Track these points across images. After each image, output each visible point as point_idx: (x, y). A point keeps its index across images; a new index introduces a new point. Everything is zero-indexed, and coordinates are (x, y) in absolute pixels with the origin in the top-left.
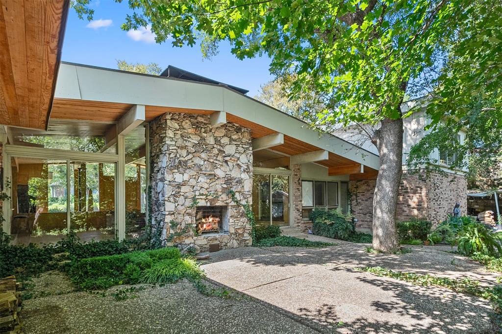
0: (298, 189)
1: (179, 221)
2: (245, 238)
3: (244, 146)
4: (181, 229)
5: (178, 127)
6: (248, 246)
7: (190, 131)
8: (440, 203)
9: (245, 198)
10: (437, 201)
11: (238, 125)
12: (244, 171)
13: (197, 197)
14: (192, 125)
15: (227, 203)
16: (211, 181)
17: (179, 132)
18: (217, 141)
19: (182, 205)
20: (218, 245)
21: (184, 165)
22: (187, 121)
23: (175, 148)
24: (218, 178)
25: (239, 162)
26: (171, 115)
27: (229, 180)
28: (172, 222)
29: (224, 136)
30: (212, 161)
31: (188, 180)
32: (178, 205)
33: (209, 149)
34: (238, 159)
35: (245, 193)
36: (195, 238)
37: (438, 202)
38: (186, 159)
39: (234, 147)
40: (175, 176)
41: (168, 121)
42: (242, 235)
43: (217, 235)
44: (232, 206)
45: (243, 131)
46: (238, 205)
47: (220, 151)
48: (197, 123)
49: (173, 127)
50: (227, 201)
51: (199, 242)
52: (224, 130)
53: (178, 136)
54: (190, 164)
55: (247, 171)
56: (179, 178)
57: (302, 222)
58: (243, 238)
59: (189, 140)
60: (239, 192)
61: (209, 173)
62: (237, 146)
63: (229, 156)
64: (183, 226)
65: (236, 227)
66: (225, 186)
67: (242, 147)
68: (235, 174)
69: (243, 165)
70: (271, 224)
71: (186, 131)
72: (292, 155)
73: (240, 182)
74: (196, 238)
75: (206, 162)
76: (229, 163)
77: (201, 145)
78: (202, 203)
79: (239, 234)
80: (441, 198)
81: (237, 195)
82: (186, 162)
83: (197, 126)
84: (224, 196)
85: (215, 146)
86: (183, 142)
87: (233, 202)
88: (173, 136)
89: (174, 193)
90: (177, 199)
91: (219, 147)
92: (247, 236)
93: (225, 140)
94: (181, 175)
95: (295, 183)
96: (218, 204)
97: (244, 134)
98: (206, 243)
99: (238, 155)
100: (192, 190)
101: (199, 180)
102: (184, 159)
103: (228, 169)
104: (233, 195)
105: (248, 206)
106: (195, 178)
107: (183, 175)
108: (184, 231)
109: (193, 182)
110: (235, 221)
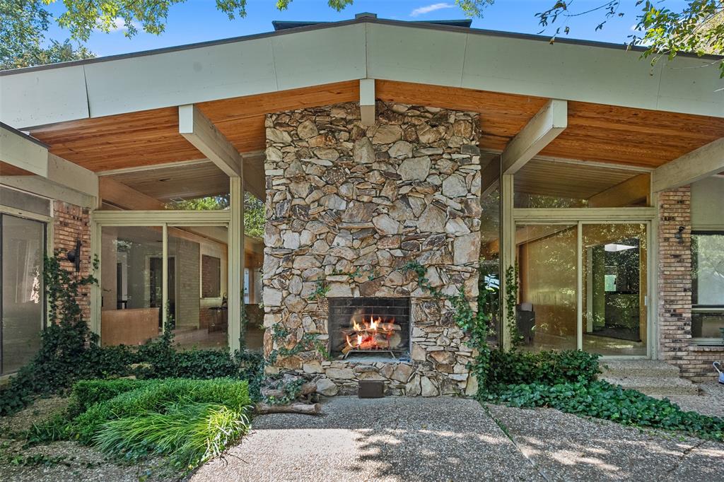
1: (291, 326)
2: (455, 377)
3: (455, 156)
4: (295, 342)
5: (289, 139)
6: (465, 397)
7: (313, 142)
9: (456, 281)
11: (438, 110)
12: (453, 216)
13: (329, 279)
14: (319, 130)
15: (403, 292)
16: (365, 244)
17: (292, 149)
18: (380, 154)
19: (296, 295)
20: (381, 385)
21: (301, 214)
22: (307, 123)
23: (284, 181)
24: (382, 237)
25: (438, 196)
26: (274, 117)
28: (276, 327)
29: (401, 140)
30: (365, 199)
31: (309, 243)
32: (289, 294)
33: (359, 174)
34: (437, 188)
35: (454, 268)
36: (325, 363)
38: (308, 200)
39: (426, 162)
40: (284, 237)
41: (268, 130)
42: (450, 368)
44: (418, 299)
45: (452, 120)
46: (436, 295)
47: (386, 175)
48: (331, 123)
49: (277, 140)
50: (405, 288)
51: (335, 374)
52: (397, 128)
53: (291, 157)
54: (314, 209)
55: (464, 213)
56: (292, 240)
57: (691, 348)
58: (451, 376)
59: (313, 160)
60: (439, 267)
61: (361, 226)
62: (435, 158)
63: (410, 184)
64: (300, 336)
65: (429, 349)
66: (399, 253)
67: (451, 159)
68: (429, 224)
69: (450, 203)
70: (580, 346)
71: (305, 144)
72: (654, 167)
73: (443, 242)
74: (329, 363)
75: (351, 204)
76: (411, 200)
77: (344, 169)
79: (439, 365)
81: (433, 277)
82: (306, 207)
83: (330, 131)
84: (396, 277)
85: (375, 166)
86: (299, 168)
87: (420, 290)
88: (278, 160)
89: (280, 270)
90: (287, 282)
91: (384, 168)
92: (460, 372)
93: (400, 150)
94: (297, 234)
95: (667, 240)
96: (382, 293)
97: (456, 128)
98: (351, 376)
99: (436, 180)
100: (318, 264)
101: (335, 243)
102: (302, 202)
103: (408, 214)
104: (421, 272)
105: (466, 300)
106: (326, 239)
107: (300, 233)
108: (301, 347)
109: (320, 247)
110: (427, 334)
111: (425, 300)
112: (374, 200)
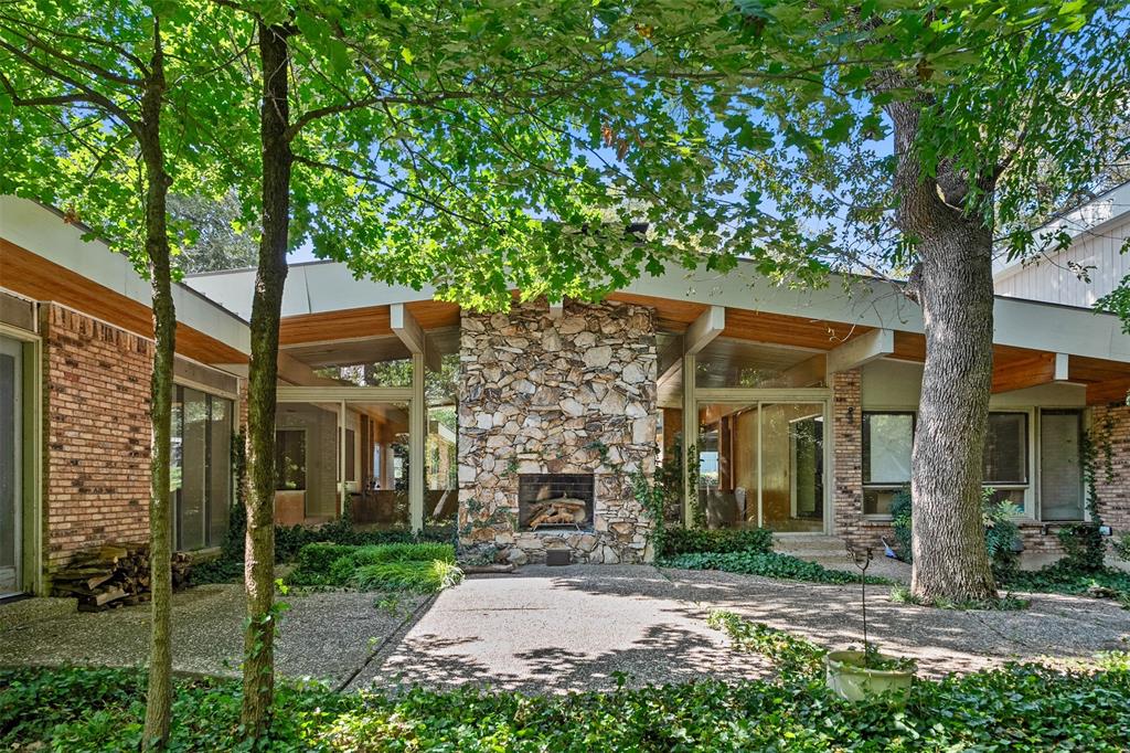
0: (847, 436)
1: (484, 500)
2: (634, 546)
3: (633, 346)
4: (488, 515)
5: (483, 328)
6: (644, 564)
7: (505, 332)
9: (635, 459)
11: (618, 303)
12: (632, 400)
13: (519, 457)
14: (510, 320)
15: (587, 469)
16: (552, 425)
17: (485, 337)
18: (568, 345)
19: (489, 472)
20: (567, 554)
21: (494, 397)
23: (478, 366)
24: (568, 419)
25: (618, 381)
27: (593, 422)
28: (470, 502)
29: (585, 330)
30: (553, 384)
31: (501, 424)
32: (483, 471)
33: (547, 361)
34: (618, 375)
35: (633, 447)
36: (515, 534)
38: (500, 385)
39: (608, 352)
40: (478, 418)
42: (629, 537)
43: (566, 534)
44: (601, 475)
45: (631, 313)
46: (617, 472)
47: (572, 362)
48: (521, 314)
49: (472, 329)
50: (589, 465)
51: (525, 544)
52: (582, 320)
53: (485, 344)
54: (506, 393)
55: (642, 398)
56: (485, 421)
58: (630, 545)
59: (505, 348)
60: (620, 446)
61: (548, 408)
62: (616, 348)
63: (594, 371)
64: (493, 509)
65: (611, 521)
66: (583, 433)
67: (630, 349)
68: (612, 407)
69: (629, 388)
71: (498, 333)
72: (828, 349)
73: (623, 423)
74: (519, 534)
75: (540, 389)
76: (594, 385)
77: (533, 356)
78: (529, 467)
79: (620, 535)
81: (614, 455)
82: (499, 391)
83: (521, 322)
84: (581, 456)
85: (562, 354)
86: (492, 355)
87: (602, 466)
88: (472, 347)
89: (474, 449)
90: (481, 460)
91: (570, 355)
92: (639, 541)
93: (584, 340)
94: (490, 416)
95: (838, 420)
96: (568, 470)
97: (634, 321)
98: (540, 546)
99: (616, 368)
100: (510, 444)
101: (525, 424)
102: (494, 386)
103: (592, 398)
104: (604, 451)
105: (644, 476)
106: (517, 420)
107: (493, 415)
108: (493, 520)
109: (512, 428)
110: (609, 507)
111: (607, 476)
112: (561, 385)
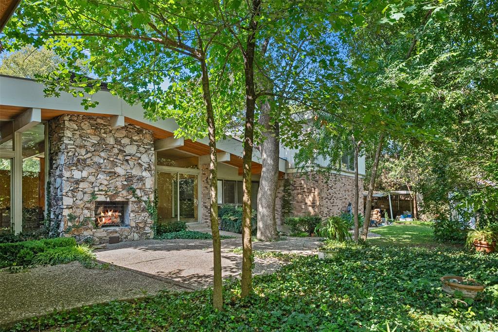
0: (206, 187)
1: (77, 214)
2: (146, 232)
3: (145, 146)
4: (80, 222)
5: (77, 128)
6: (149, 239)
7: (89, 131)
8: (334, 202)
9: (146, 195)
10: (330, 200)
11: (139, 127)
12: (145, 170)
13: (96, 193)
14: (92, 126)
15: (127, 199)
16: (111, 178)
17: (78, 133)
18: (117, 141)
19: (80, 200)
20: (118, 237)
21: (82, 163)
22: (86, 122)
23: (74, 146)
24: (118, 176)
25: (140, 161)
26: (70, 116)
27: (129, 178)
28: (70, 215)
29: (125, 137)
30: (112, 159)
31: (86, 176)
32: (76, 199)
33: (109, 149)
34: (140, 158)
35: (146, 190)
36: (94, 230)
37: (332, 201)
38: (85, 157)
39: (135, 147)
40: (73, 173)
41: (66, 122)
42: (144, 228)
43: (117, 229)
44: (132, 202)
45: (144, 132)
46: (139, 200)
47: (120, 150)
48: (97, 124)
49: (71, 127)
50: (127, 197)
51: (98, 235)
52: (124, 131)
53: (77, 136)
54: (89, 162)
55: (148, 169)
56: (77, 175)
58: (145, 232)
59: (88, 139)
60: (140, 189)
61: (109, 171)
62: (139, 146)
63: (130, 155)
64: (82, 219)
65: (137, 221)
66: (125, 183)
67: (144, 147)
68: (136, 172)
69: (144, 164)
70: (179, 220)
71: (85, 131)
72: (200, 155)
73: (142, 179)
74: (95, 230)
75: (105, 161)
76: (129, 162)
77: (101, 145)
78: (101, 198)
79: (140, 228)
80: (335, 197)
81: (138, 192)
82: (85, 160)
83: (96, 128)
84: (124, 193)
85: (115, 146)
86: (82, 142)
87: (133, 198)
88: (71, 136)
89: (72, 188)
90: (76, 194)
91: (119, 147)
92: (148, 230)
93: (125, 141)
94: (80, 172)
95: (204, 181)
96: (119, 199)
97: (146, 136)
98: (106, 235)
99: (139, 155)
100: (91, 186)
101: (98, 177)
102: (83, 158)
103: (128, 167)
104: (134, 191)
105: (150, 202)
106: (94, 175)
107: (82, 172)
108: (82, 224)
109: (92, 179)
110: (135, 215)
111: (135, 202)
112: (115, 160)
